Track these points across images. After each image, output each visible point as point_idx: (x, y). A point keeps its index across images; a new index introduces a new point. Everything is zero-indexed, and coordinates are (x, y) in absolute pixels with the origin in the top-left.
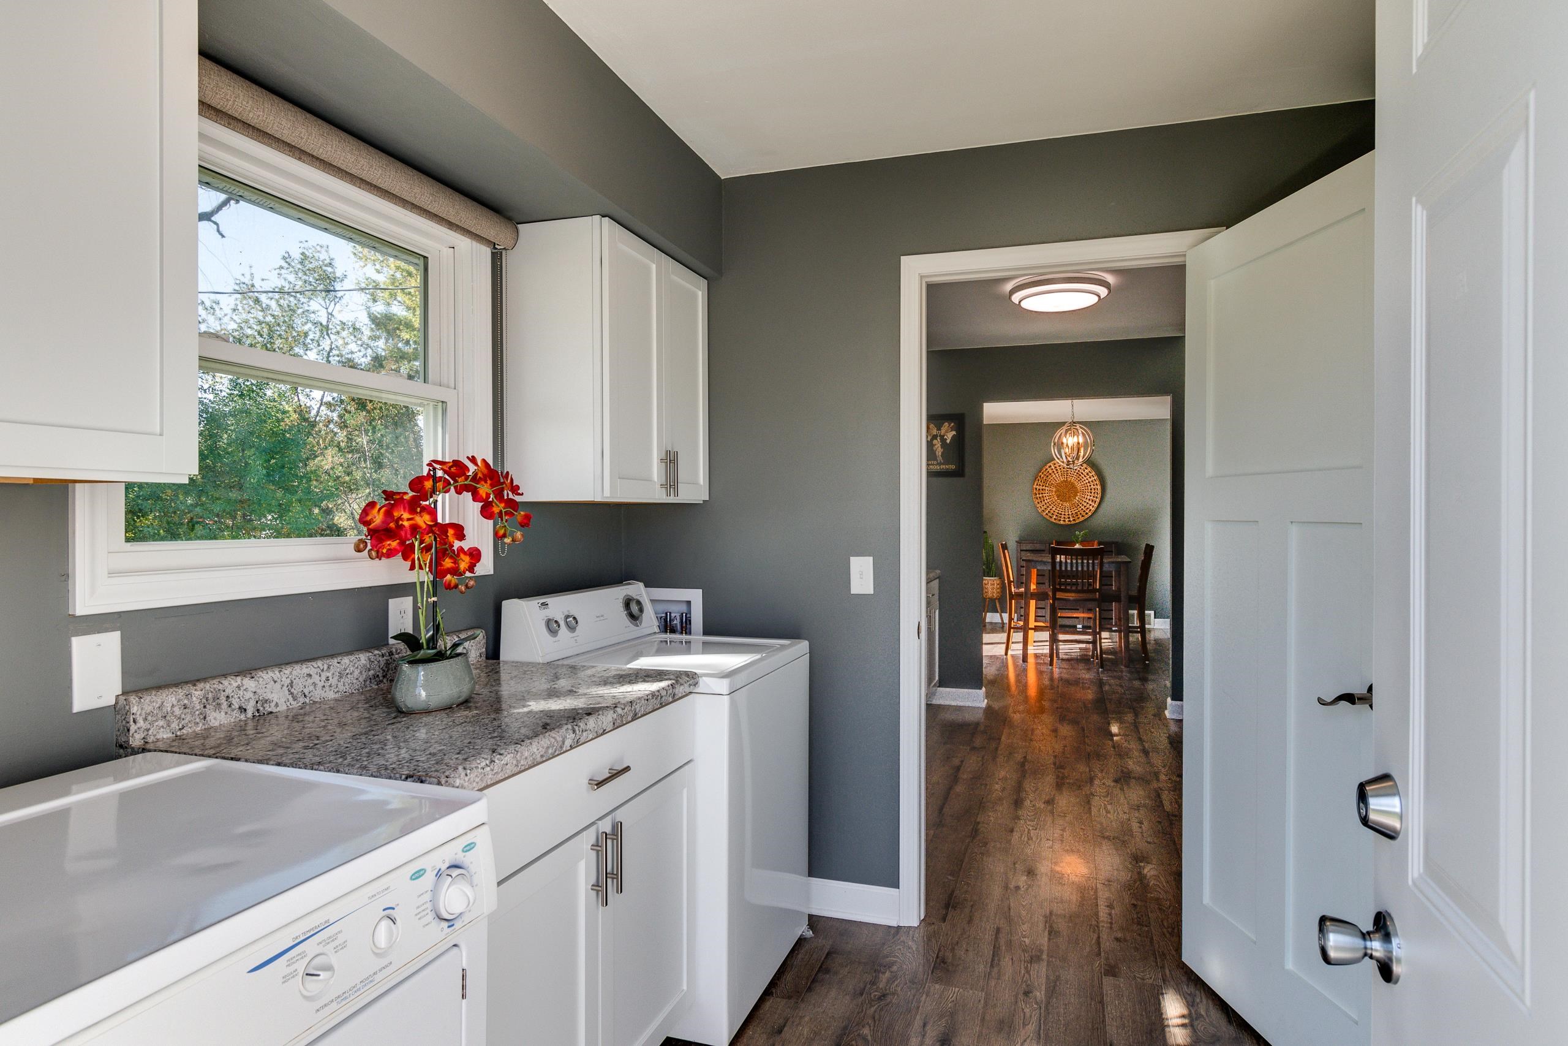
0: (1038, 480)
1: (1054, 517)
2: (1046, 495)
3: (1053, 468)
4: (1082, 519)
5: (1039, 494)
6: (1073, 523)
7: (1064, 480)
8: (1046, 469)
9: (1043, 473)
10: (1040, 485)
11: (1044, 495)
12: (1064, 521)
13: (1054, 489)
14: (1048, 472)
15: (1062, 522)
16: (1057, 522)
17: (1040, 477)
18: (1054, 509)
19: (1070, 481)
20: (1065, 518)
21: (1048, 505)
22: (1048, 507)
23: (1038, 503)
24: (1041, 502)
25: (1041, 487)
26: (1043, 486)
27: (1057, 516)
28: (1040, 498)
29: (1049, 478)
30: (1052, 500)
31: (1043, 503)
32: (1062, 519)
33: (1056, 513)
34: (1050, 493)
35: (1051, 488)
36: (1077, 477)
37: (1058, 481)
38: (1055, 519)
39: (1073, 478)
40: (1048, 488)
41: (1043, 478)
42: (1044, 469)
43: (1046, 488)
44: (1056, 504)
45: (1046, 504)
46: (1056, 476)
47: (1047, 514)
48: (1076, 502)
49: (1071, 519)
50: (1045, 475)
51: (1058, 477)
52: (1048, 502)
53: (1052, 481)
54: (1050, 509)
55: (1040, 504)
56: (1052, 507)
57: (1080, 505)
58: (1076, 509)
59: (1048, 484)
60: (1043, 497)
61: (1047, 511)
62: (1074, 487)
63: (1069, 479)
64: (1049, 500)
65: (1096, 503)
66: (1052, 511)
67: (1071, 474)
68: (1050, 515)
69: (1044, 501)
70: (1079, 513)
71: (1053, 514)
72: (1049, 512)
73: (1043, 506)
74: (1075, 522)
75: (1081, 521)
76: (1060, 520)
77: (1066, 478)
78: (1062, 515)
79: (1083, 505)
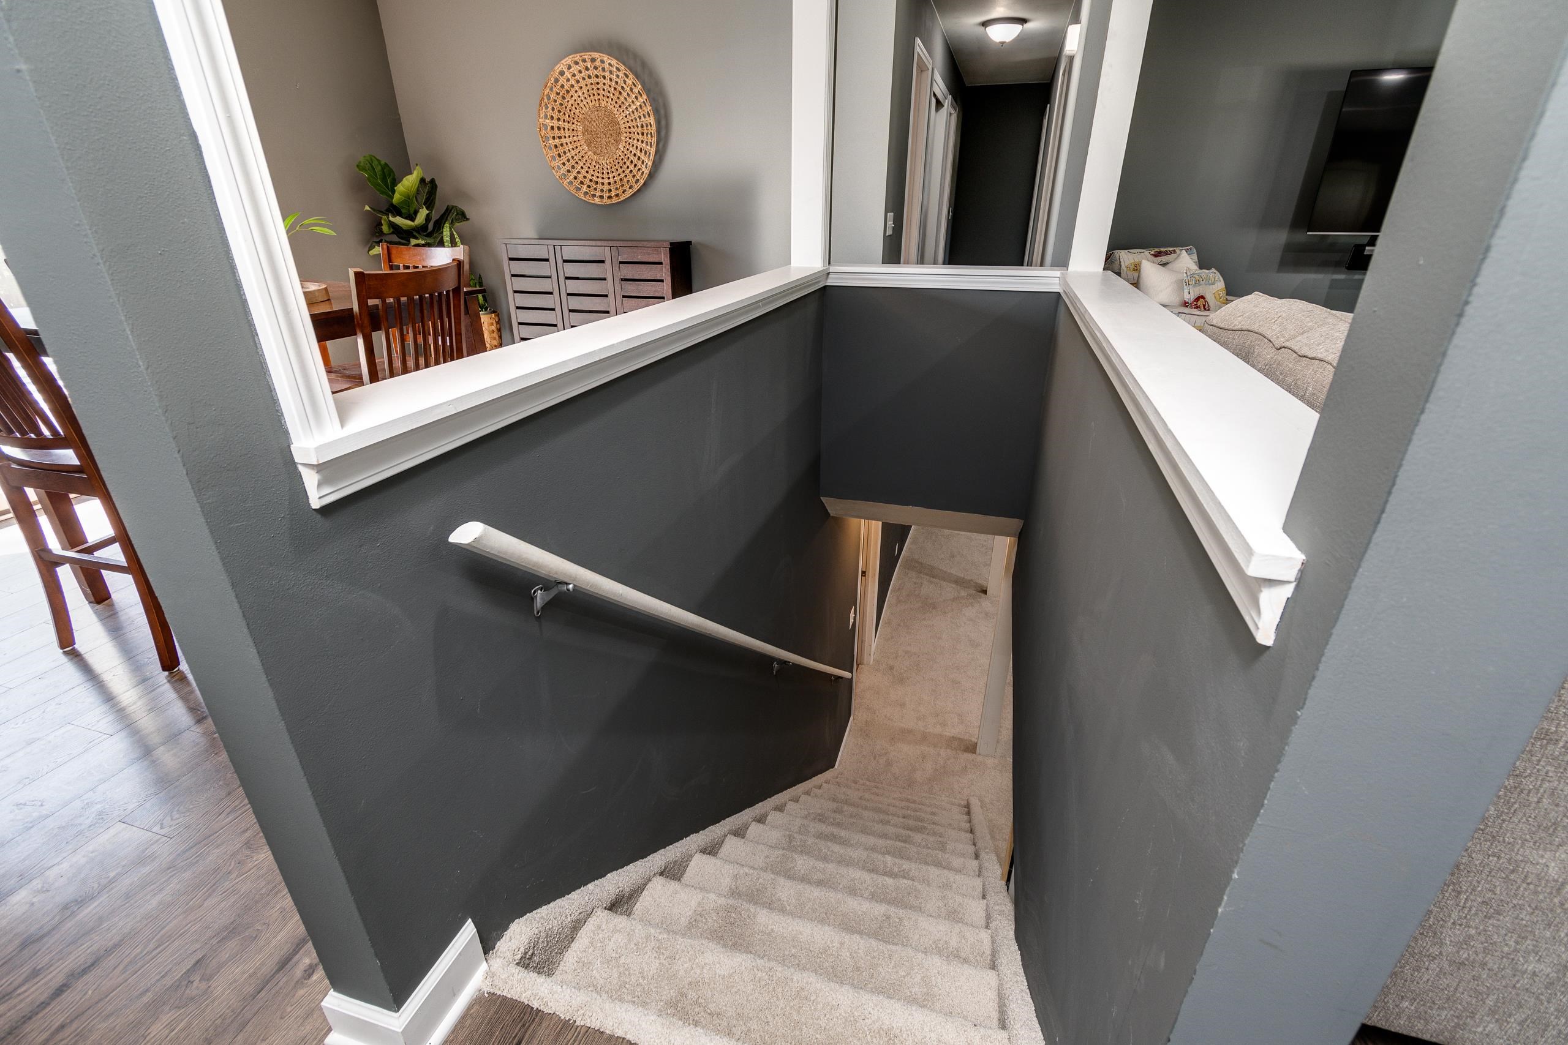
0: (547, 108)
1: (585, 188)
2: (568, 140)
3: (569, 77)
4: (629, 193)
5: (554, 138)
6: (615, 200)
7: (594, 106)
8: (557, 81)
9: (551, 89)
10: (552, 118)
11: (564, 141)
12: (601, 197)
13: (580, 128)
14: (562, 86)
15: (597, 200)
16: (588, 199)
17: (549, 98)
18: (583, 171)
19: (606, 107)
20: (602, 191)
21: (573, 162)
22: (573, 167)
23: (553, 157)
24: (559, 156)
25: (555, 123)
26: (559, 119)
27: (589, 187)
28: (556, 146)
29: (566, 100)
30: (579, 152)
31: (564, 159)
32: (598, 194)
33: (587, 181)
34: (574, 136)
35: (573, 123)
36: (615, 99)
37: (584, 109)
38: (586, 193)
39: (610, 100)
40: (569, 125)
41: (555, 101)
42: (553, 80)
43: (565, 124)
44: (586, 161)
45: (568, 161)
46: (579, 97)
47: (571, 183)
48: (620, 156)
49: (613, 194)
50: (558, 94)
51: (583, 99)
52: (573, 157)
53: (573, 108)
54: (576, 171)
55: (557, 161)
56: (579, 168)
57: (628, 163)
58: (620, 171)
59: (567, 116)
60: (562, 145)
61: (572, 177)
62: (614, 122)
63: (603, 104)
64: (573, 153)
65: (651, 158)
66: (580, 177)
67: (604, 90)
68: (576, 183)
69: (565, 153)
70: (625, 180)
71: (582, 183)
72: (575, 178)
73: (564, 164)
74: (619, 200)
75: (628, 196)
76: (594, 196)
77: (597, 102)
78: (598, 185)
79: (632, 162)
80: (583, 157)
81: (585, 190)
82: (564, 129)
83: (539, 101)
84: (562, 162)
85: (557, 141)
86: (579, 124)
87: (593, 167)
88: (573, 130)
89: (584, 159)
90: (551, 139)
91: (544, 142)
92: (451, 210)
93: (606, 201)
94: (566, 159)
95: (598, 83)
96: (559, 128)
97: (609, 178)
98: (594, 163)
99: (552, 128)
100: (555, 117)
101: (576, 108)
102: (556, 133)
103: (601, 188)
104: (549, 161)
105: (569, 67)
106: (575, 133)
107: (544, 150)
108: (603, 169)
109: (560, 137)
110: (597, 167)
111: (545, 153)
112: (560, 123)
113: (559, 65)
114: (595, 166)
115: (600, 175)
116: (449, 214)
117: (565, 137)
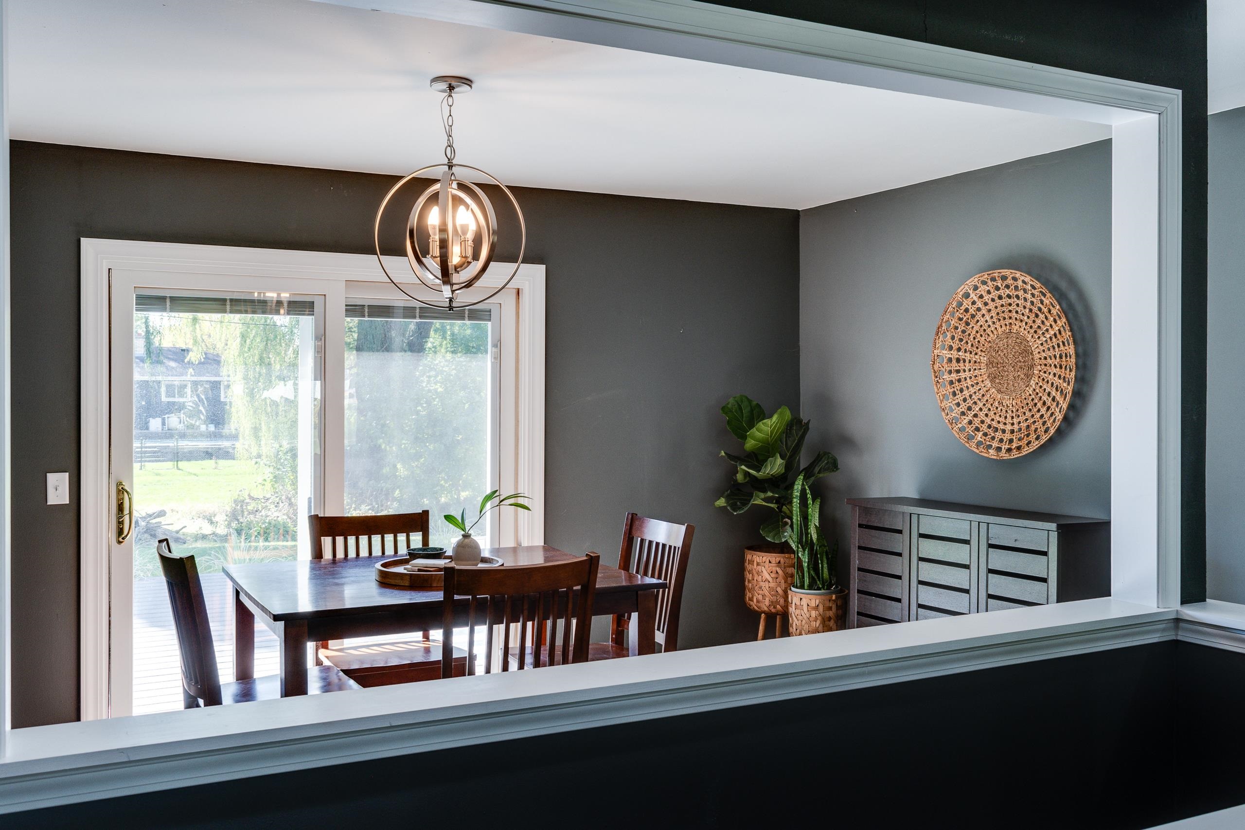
0: (945, 336)
2: (967, 374)
3: (975, 298)
4: (1035, 445)
5: (950, 372)
6: (1015, 455)
7: (1004, 332)
8: (960, 304)
9: (953, 315)
10: (951, 348)
11: (962, 375)
12: (999, 449)
13: (984, 360)
14: (967, 310)
15: (992, 454)
16: (981, 450)
17: (948, 325)
18: (982, 415)
19: (1018, 333)
20: (1001, 441)
21: (970, 402)
22: (969, 409)
23: (945, 396)
24: (954, 394)
25: (954, 354)
26: (959, 350)
27: (985, 435)
28: (951, 383)
29: (971, 326)
30: (980, 389)
31: (959, 398)
32: (995, 444)
33: (984, 427)
34: (975, 369)
35: (976, 354)
36: (1030, 322)
37: (992, 335)
38: (979, 444)
39: (1024, 324)
40: (971, 355)
41: (956, 328)
42: (955, 304)
43: (966, 354)
44: (987, 401)
45: (965, 400)
46: (986, 321)
47: (962, 430)
48: (1030, 395)
49: (1014, 445)
50: (960, 319)
51: (990, 323)
52: (971, 396)
53: (978, 335)
54: (973, 413)
55: (950, 401)
56: (977, 409)
57: (1039, 405)
58: (1028, 414)
59: (970, 344)
60: (959, 381)
61: (966, 421)
62: (1027, 352)
63: (1015, 328)
64: (972, 390)
65: (1066, 400)
66: (977, 421)
67: (1017, 312)
68: (970, 430)
69: (962, 391)
70: (1033, 427)
71: (977, 429)
72: (970, 422)
73: (958, 405)
74: (1021, 455)
75: (1032, 450)
76: (990, 446)
77: (1008, 327)
78: (997, 434)
79: (1044, 403)
80: (983, 395)
81: (979, 439)
82: (964, 361)
83: (935, 329)
84: (956, 401)
85: (954, 376)
86: (983, 354)
87: (995, 409)
88: (975, 362)
89: (985, 398)
90: (946, 373)
91: (937, 377)
92: (821, 459)
93: (1004, 455)
94: (962, 398)
95: (1010, 305)
96: (958, 360)
97: (1013, 424)
98: (996, 404)
99: (950, 360)
100: (955, 346)
101: (981, 336)
102: (954, 366)
103: (1000, 437)
104: (939, 402)
105: (976, 288)
106: (977, 366)
107: (935, 387)
108: (1006, 411)
109: (958, 371)
110: (999, 409)
111: (936, 390)
112: (960, 353)
113: (963, 287)
114: (997, 408)
115: (1002, 419)
116: (818, 463)
117: (965, 371)
